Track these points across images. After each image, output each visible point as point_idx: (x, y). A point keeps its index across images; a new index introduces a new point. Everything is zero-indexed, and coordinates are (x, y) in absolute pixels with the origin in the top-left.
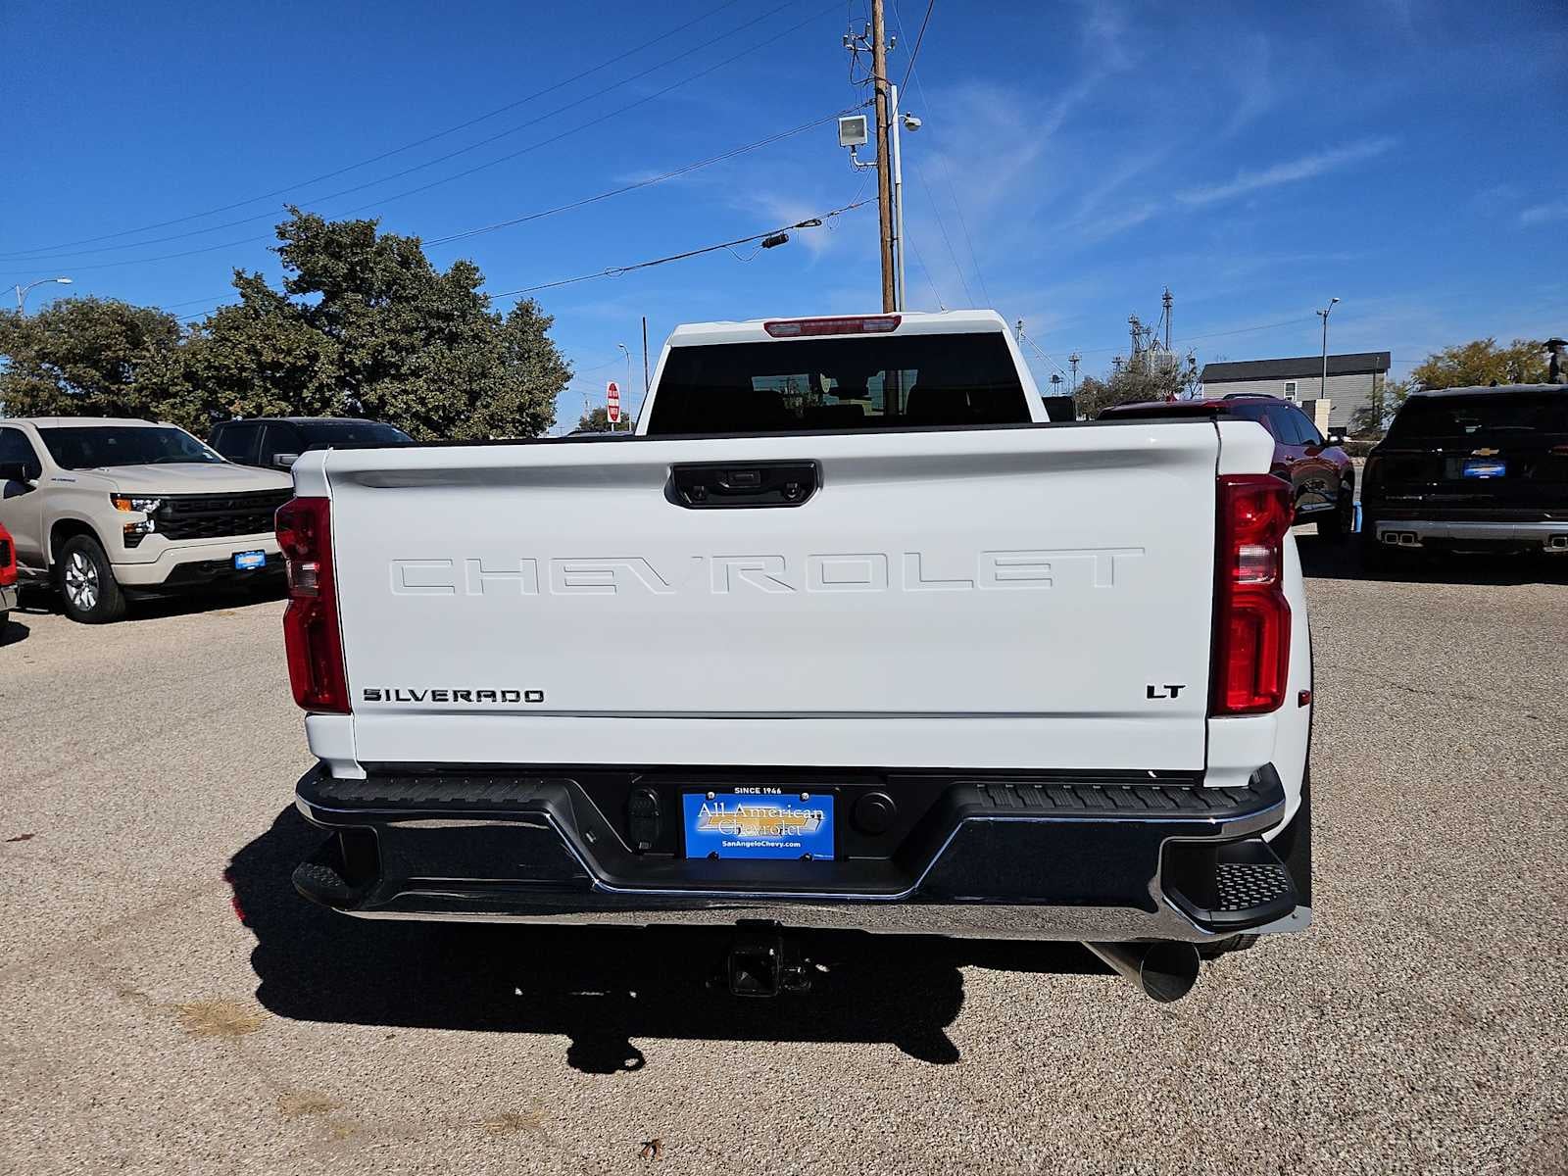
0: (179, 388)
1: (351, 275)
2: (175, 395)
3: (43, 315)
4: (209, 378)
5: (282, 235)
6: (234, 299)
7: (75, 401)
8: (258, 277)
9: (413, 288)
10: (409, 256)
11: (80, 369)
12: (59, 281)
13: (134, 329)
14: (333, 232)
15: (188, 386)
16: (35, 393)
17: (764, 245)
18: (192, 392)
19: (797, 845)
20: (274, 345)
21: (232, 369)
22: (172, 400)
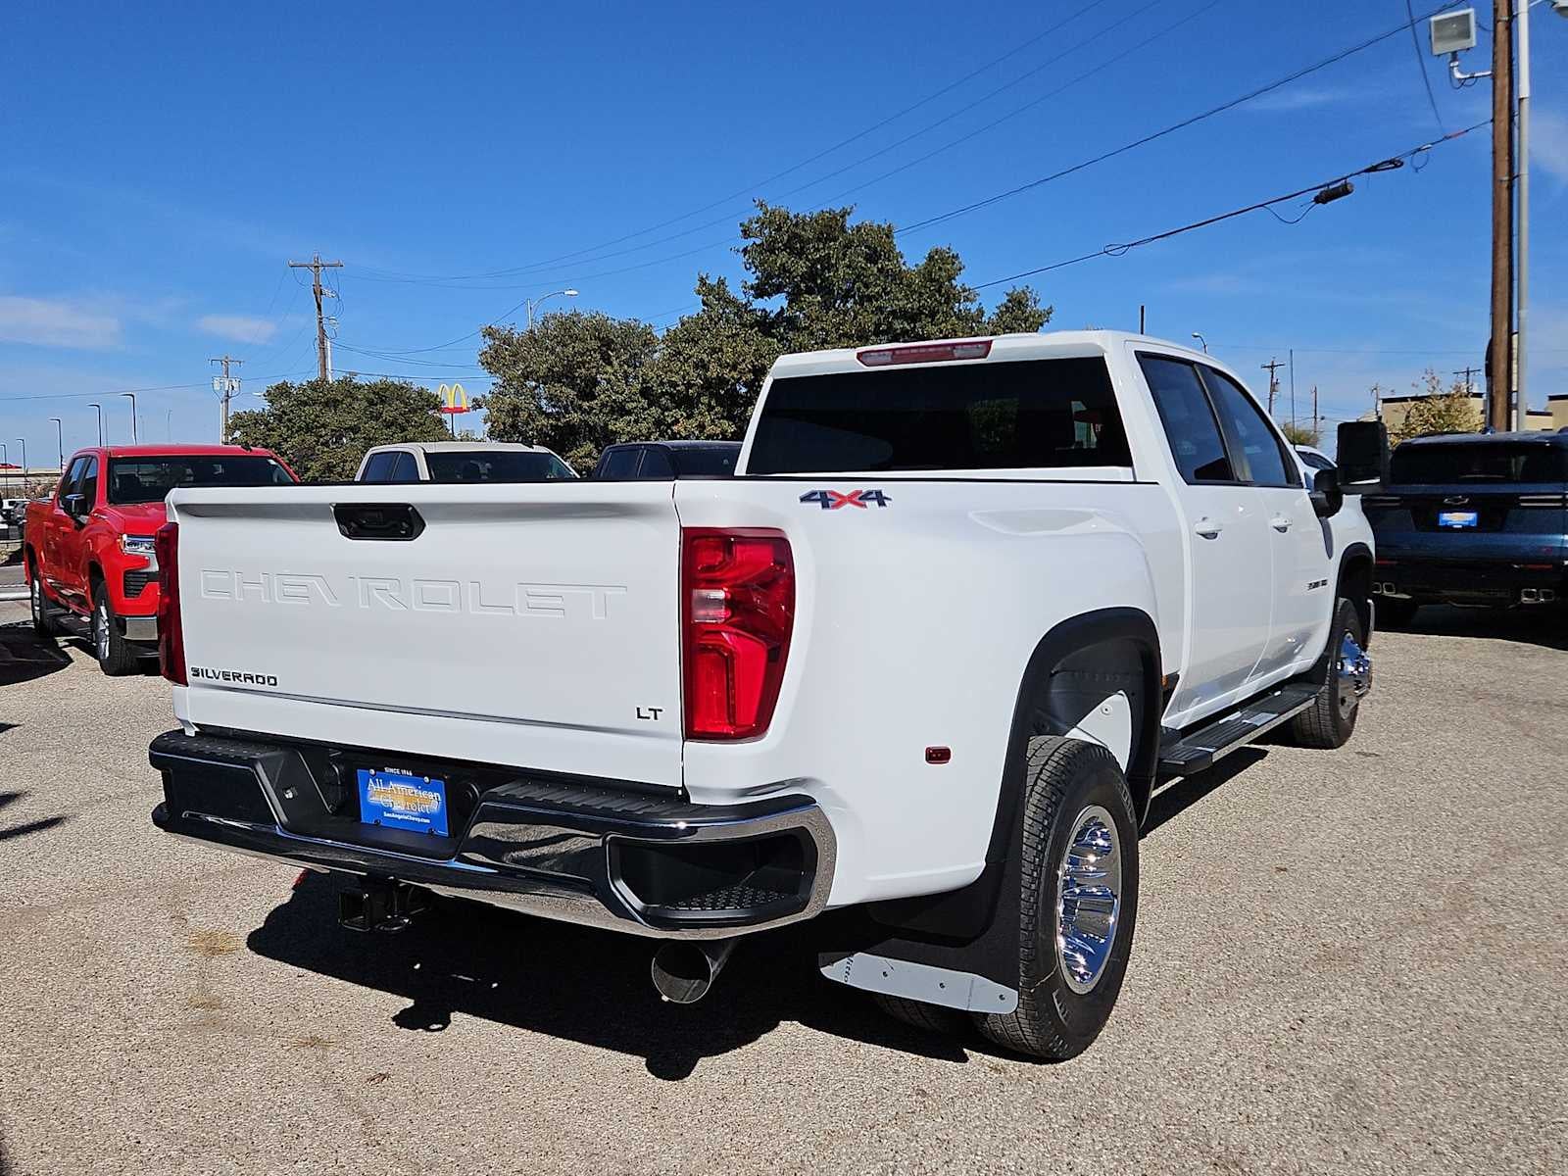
0: (634, 405)
1: (811, 275)
2: (629, 413)
3: (531, 331)
4: (663, 394)
5: (746, 233)
6: (694, 307)
7: (551, 421)
8: (721, 282)
9: (876, 285)
10: (878, 248)
11: (558, 389)
12: (566, 293)
13: (607, 342)
14: (796, 225)
15: (644, 403)
16: (516, 413)
17: (1317, 200)
18: (646, 409)
19: (428, 821)
20: (719, 359)
21: (678, 386)
22: (628, 418)
